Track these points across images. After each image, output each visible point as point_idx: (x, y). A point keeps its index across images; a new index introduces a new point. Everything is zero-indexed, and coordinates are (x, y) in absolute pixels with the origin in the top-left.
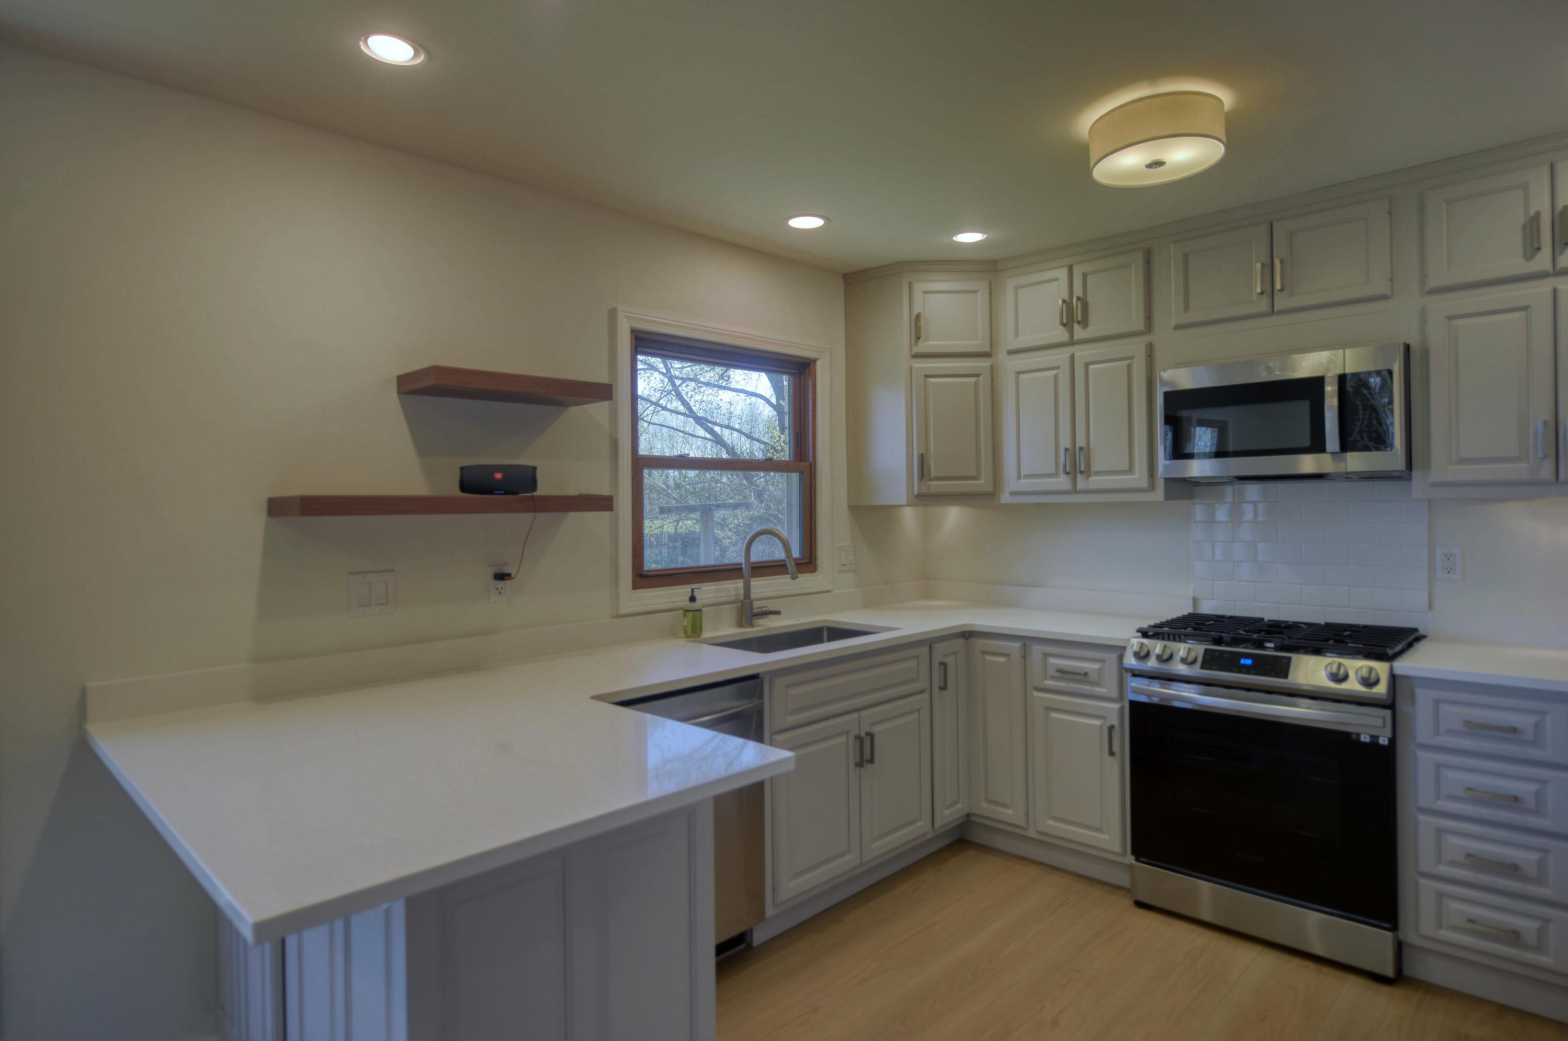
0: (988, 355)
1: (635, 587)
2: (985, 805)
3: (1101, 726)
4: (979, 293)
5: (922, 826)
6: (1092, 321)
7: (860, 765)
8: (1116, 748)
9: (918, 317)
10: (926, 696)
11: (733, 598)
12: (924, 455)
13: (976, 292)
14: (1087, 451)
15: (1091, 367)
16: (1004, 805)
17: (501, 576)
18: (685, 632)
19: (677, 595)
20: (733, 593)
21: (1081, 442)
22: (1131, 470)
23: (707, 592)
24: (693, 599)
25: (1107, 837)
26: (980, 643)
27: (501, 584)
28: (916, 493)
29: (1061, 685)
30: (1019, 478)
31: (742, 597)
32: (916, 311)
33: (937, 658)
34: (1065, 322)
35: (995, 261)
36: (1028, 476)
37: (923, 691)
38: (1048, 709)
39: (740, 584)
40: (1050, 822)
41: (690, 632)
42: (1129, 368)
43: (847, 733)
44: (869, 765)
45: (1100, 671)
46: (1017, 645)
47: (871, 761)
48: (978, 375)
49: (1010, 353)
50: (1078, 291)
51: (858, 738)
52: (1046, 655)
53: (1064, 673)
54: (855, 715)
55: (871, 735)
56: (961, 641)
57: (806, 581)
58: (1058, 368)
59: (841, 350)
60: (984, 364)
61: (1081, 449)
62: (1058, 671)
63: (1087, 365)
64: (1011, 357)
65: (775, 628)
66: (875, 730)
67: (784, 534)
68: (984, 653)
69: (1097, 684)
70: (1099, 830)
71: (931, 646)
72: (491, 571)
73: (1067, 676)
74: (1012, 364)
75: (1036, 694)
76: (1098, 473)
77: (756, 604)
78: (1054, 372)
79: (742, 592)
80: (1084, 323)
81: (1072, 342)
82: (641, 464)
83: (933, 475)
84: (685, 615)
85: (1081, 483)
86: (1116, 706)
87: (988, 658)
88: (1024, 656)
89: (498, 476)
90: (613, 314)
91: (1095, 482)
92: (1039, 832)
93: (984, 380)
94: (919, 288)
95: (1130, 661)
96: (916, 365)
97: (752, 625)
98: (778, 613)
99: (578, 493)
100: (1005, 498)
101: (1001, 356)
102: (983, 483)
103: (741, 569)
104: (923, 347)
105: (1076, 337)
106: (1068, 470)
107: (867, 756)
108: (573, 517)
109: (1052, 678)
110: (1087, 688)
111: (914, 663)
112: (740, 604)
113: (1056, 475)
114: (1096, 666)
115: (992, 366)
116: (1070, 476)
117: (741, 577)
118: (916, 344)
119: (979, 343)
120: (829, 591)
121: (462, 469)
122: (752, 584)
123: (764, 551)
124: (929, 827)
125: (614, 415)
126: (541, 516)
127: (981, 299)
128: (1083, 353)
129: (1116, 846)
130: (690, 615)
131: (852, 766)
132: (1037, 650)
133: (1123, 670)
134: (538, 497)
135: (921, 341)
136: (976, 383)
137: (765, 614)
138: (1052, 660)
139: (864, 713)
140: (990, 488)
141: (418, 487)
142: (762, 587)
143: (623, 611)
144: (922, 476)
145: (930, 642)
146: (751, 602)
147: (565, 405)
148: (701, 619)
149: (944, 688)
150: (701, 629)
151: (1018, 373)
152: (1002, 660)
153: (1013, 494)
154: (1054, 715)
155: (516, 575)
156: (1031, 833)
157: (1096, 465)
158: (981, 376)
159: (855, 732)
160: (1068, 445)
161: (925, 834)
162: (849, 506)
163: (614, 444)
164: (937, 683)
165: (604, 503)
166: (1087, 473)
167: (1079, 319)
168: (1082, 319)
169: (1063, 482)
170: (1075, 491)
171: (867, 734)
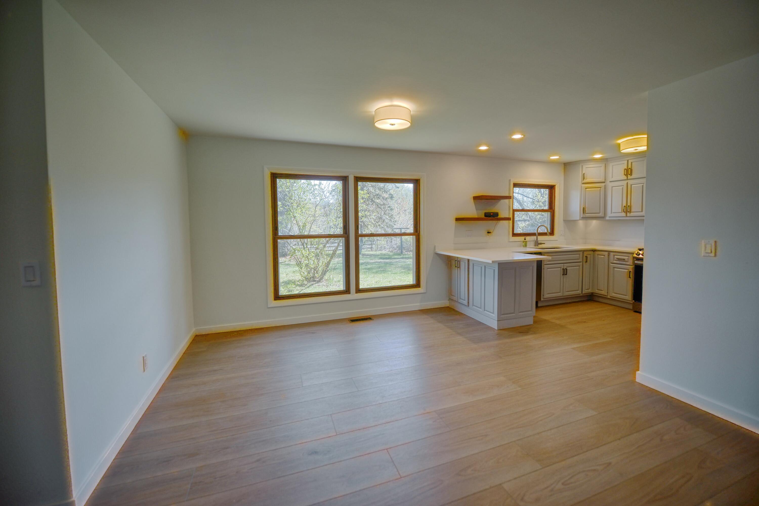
0: (604, 182)
1: (513, 236)
2: (597, 291)
3: (627, 271)
4: (602, 167)
5: (579, 292)
6: (633, 174)
7: (563, 275)
8: (631, 276)
9: (584, 174)
10: (581, 263)
11: (533, 240)
12: (584, 208)
13: (601, 167)
14: (630, 207)
15: (632, 186)
16: (602, 290)
17: (488, 233)
18: (523, 246)
19: (522, 238)
20: (533, 239)
21: (629, 204)
22: (642, 211)
23: (528, 238)
24: (525, 239)
25: (628, 297)
26: (597, 253)
27: (489, 234)
28: (582, 217)
29: (618, 262)
30: (611, 213)
31: (536, 240)
32: (584, 172)
33: (585, 255)
34: (625, 174)
35: (607, 159)
36: (614, 213)
37: (580, 262)
38: (614, 268)
39: (535, 237)
40: (614, 294)
41: (524, 246)
42: (643, 186)
43: (561, 268)
44: (566, 275)
45: (628, 259)
46: (607, 253)
47: (566, 274)
48: (601, 188)
49: (610, 182)
50: (630, 167)
51: (563, 269)
52: (614, 255)
53: (619, 259)
54: (563, 264)
55: (566, 269)
56: (592, 252)
57: (551, 237)
58: (623, 186)
59: (562, 182)
60: (603, 184)
61: (629, 206)
62: (617, 259)
63: (631, 185)
64: (611, 183)
65: (544, 247)
66: (567, 268)
67: (546, 225)
68: (598, 255)
69: (627, 262)
70: (626, 295)
71: (583, 252)
72: (487, 232)
73: (619, 260)
74: (610, 185)
75: (611, 264)
76: (632, 212)
77: (539, 242)
78: (622, 187)
79: (536, 239)
80: (631, 174)
81: (627, 179)
82: (514, 211)
83: (587, 213)
84: (523, 243)
85: (628, 214)
86: (632, 267)
87: (599, 256)
88: (609, 256)
89: (492, 214)
90: (510, 180)
91: (632, 214)
92: (610, 297)
93: (603, 189)
94: (584, 167)
95: (635, 255)
96: (583, 186)
97: (538, 246)
98: (544, 244)
99: (504, 217)
100: (607, 218)
101: (608, 182)
102: (601, 214)
103: (536, 234)
104: (585, 181)
105: (629, 178)
106: (625, 211)
107: (565, 273)
108: (501, 221)
109: (616, 260)
110: (624, 263)
111: (578, 255)
112: (535, 241)
113: (622, 212)
114: (627, 258)
115: (605, 185)
116: (625, 213)
117: (536, 236)
118: (583, 181)
119: (602, 180)
120: (557, 240)
121: (485, 213)
122: (538, 237)
123: (541, 230)
124: (581, 293)
125: (509, 202)
126: (498, 221)
127: (603, 169)
128: (630, 182)
129: (630, 299)
130: (524, 242)
131: (561, 275)
132: (612, 254)
133: (634, 258)
134: (499, 218)
135: (584, 180)
136: (600, 189)
137: (541, 244)
138: (615, 256)
139: (565, 264)
140: (603, 216)
141: (476, 216)
142: (540, 238)
143: (510, 241)
144: (584, 213)
145: (583, 251)
146: (538, 241)
147: (500, 200)
148: (527, 243)
149: (587, 262)
150: (527, 246)
151: (612, 187)
152: (603, 256)
153: (609, 217)
154: (615, 269)
155: (493, 232)
156: (609, 297)
157: (633, 210)
158: (602, 188)
159: (563, 268)
160: (625, 205)
161: (580, 294)
162: (563, 220)
163: (509, 207)
164: (584, 261)
165: (508, 219)
166: (630, 212)
167: (629, 173)
168: (630, 173)
169: (624, 214)
170: (627, 216)
171: (565, 269)
